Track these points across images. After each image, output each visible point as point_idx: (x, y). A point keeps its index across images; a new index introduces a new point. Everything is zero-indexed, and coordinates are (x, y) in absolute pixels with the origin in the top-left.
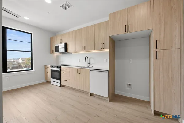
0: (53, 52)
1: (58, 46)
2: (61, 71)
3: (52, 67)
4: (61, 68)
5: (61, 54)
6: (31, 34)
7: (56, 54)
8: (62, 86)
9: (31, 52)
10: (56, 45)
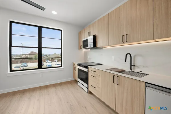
0: (81, 49)
1: (87, 40)
2: (88, 72)
3: (79, 65)
4: (88, 68)
5: (89, 50)
6: (61, 30)
7: (84, 50)
8: (89, 92)
9: (61, 48)
10: (84, 40)
